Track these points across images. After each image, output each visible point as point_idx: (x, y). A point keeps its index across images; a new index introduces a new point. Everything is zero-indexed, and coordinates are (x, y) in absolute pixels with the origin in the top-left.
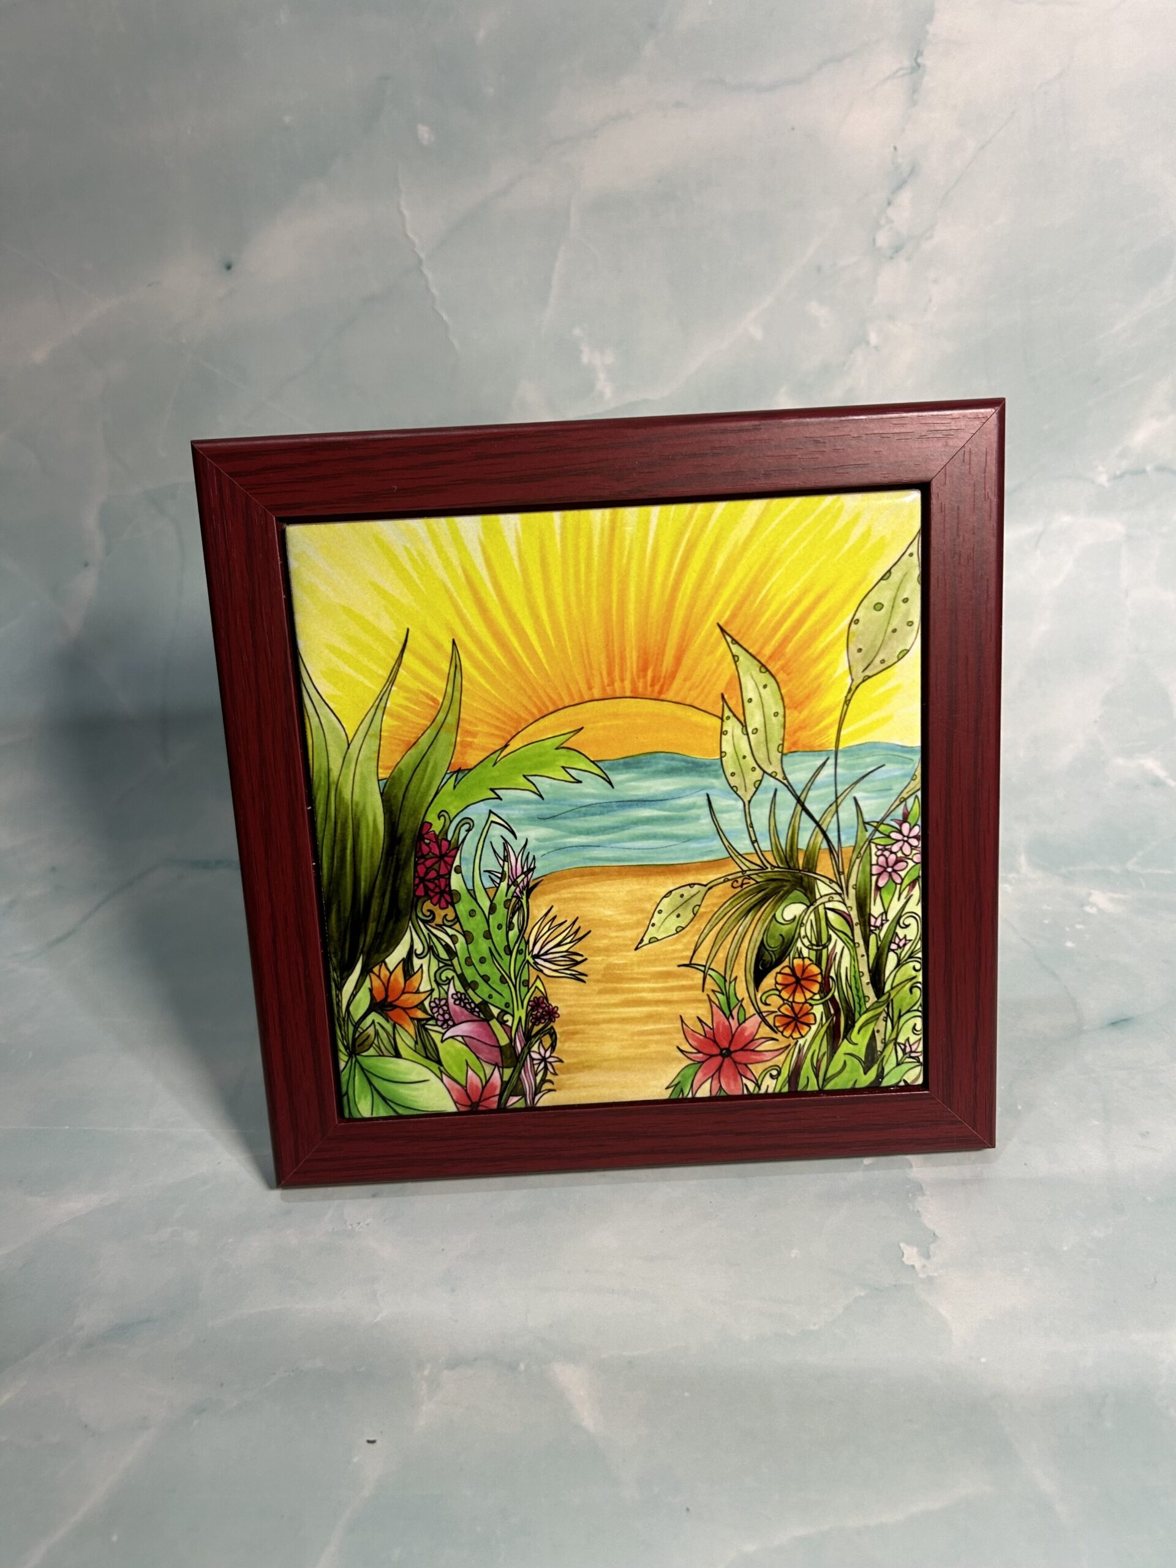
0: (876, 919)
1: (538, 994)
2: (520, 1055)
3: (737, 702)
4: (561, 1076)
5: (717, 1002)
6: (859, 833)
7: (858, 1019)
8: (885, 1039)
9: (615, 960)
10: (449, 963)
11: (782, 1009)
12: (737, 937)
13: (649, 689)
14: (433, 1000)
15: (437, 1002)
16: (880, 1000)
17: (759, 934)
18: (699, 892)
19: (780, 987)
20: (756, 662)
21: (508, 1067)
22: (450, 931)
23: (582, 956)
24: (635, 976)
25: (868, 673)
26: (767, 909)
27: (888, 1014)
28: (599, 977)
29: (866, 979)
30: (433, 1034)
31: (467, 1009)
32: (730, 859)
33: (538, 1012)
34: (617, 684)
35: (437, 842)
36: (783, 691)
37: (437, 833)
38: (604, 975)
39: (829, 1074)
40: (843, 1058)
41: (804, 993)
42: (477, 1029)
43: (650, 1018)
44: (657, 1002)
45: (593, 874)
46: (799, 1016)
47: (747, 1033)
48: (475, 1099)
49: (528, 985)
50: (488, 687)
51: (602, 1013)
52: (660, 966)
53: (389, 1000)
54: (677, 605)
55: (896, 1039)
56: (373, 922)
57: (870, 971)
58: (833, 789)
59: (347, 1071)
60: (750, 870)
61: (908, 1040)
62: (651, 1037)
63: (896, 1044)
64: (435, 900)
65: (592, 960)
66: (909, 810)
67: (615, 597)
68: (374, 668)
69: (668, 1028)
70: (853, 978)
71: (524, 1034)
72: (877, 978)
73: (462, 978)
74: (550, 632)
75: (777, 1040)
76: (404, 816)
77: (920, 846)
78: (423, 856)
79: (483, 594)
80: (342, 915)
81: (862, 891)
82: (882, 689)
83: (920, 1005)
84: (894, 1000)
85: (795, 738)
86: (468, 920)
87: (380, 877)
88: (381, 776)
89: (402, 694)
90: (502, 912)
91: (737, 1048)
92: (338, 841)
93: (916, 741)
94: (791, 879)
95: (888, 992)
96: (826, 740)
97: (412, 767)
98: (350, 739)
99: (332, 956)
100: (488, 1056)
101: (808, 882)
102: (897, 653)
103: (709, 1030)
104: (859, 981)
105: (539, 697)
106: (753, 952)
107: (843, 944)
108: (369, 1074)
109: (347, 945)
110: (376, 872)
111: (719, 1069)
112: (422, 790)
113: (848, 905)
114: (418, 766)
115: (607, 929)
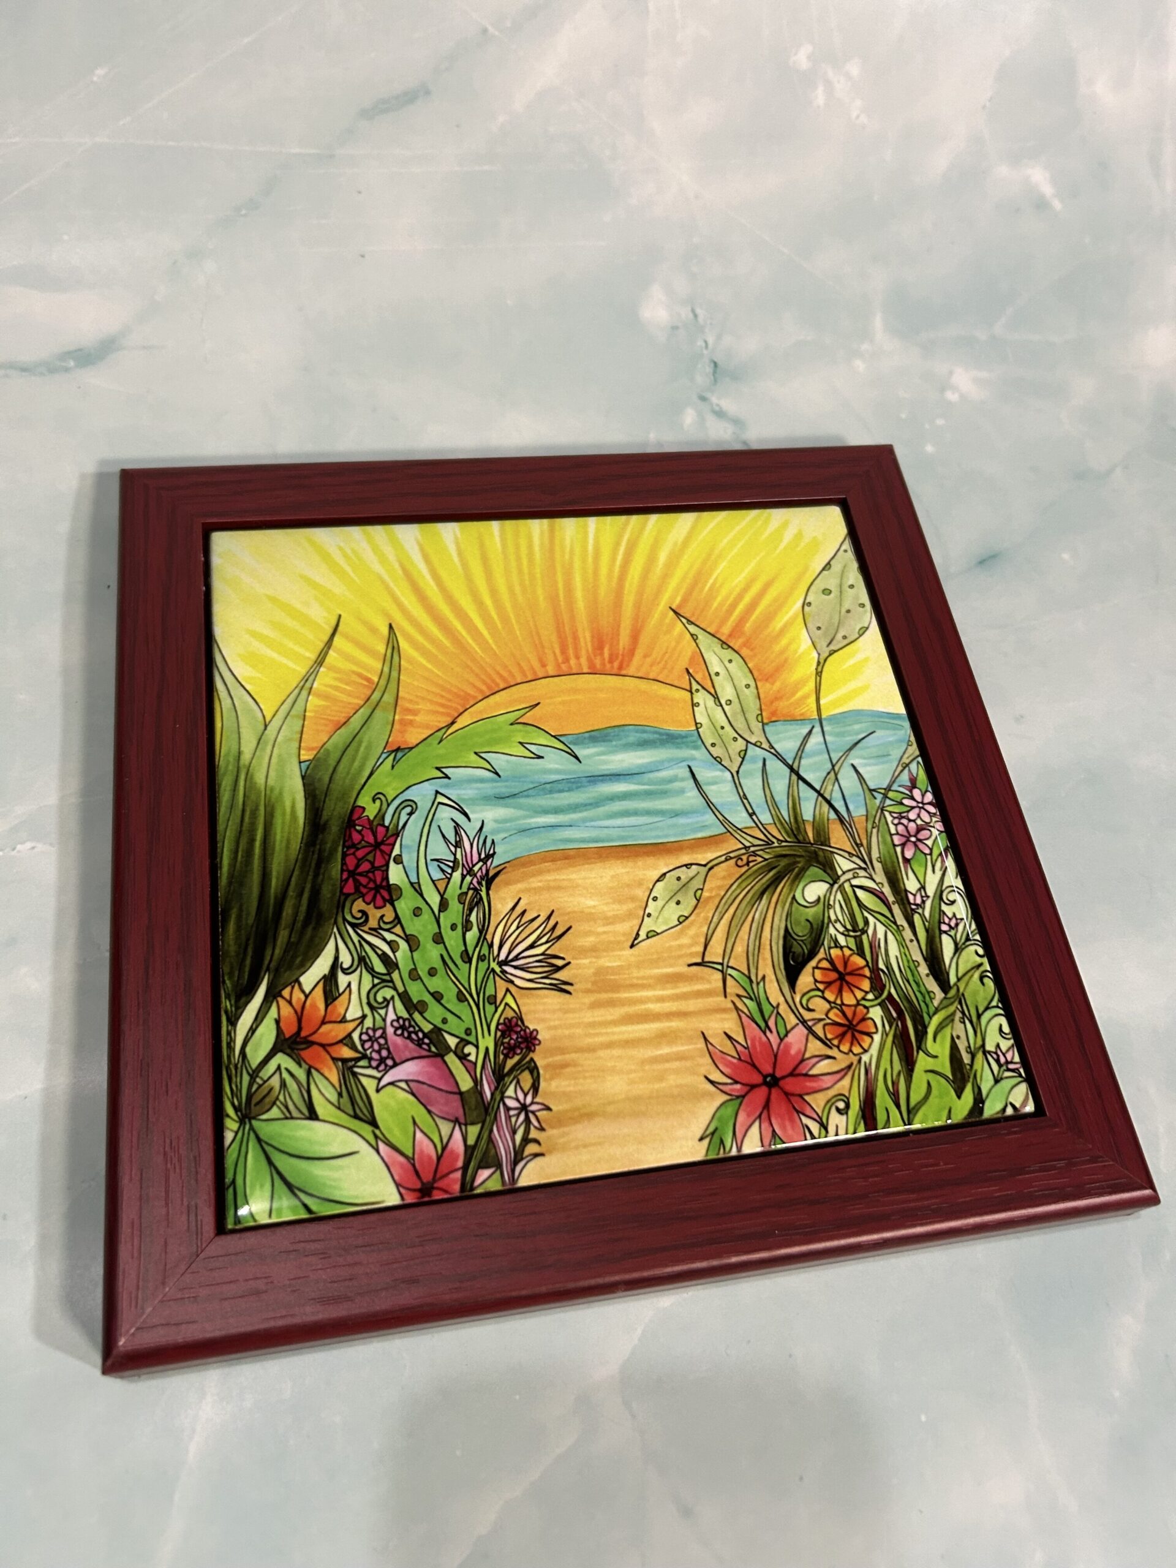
0: (915, 895)
1: (509, 1014)
2: (489, 1104)
3: (704, 675)
4: (551, 1132)
5: (746, 1010)
6: (868, 801)
7: (929, 1023)
8: (969, 1047)
9: (606, 962)
10: (387, 978)
11: (831, 1015)
12: (755, 925)
13: (608, 666)
14: (364, 1030)
15: (371, 1033)
16: (950, 995)
17: (780, 920)
18: (698, 873)
19: (821, 987)
20: (717, 640)
21: (473, 1124)
22: (389, 936)
23: (563, 959)
24: (635, 981)
25: (833, 647)
26: (784, 890)
27: (963, 1013)
28: (589, 986)
29: (924, 969)
30: (364, 1080)
31: (412, 1040)
32: (728, 834)
33: (511, 1039)
34: (573, 662)
35: (371, 829)
36: (749, 665)
37: (371, 818)
38: (594, 983)
39: (913, 1103)
40: (926, 1077)
41: (853, 992)
42: (427, 1069)
43: (662, 1037)
44: (669, 1015)
45: (567, 858)
46: (855, 1023)
47: (793, 1052)
48: (427, 1177)
49: (495, 1003)
50: (429, 666)
51: (597, 1035)
52: (666, 967)
53: (303, 1034)
54: (626, 592)
55: (983, 1046)
56: (284, 929)
57: (925, 959)
58: (827, 756)
59: (235, 1145)
60: (754, 846)
61: (998, 1046)
62: (667, 1065)
63: (985, 1053)
64: (369, 898)
65: (577, 964)
66: (915, 775)
67: (560, 585)
68: (301, 651)
69: (688, 1050)
70: (908, 970)
71: (494, 1072)
72: (937, 967)
73: (405, 997)
74: (495, 617)
75: (834, 1058)
76: (330, 800)
77: (938, 813)
78: (354, 846)
79: (422, 584)
80: (244, 922)
81: (889, 865)
82: (851, 662)
83: (999, 1001)
84: (966, 995)
85: (773, 708)
86: (412, 920)
87: (296, 873)
88: (303, 758)
89: (332, 674)
90: (455, 910)
91: (785, 1073)
92: (245, 832)
93: (902, 710)
94: (803, 854)
95: (955, 984)
96: (806, 709)
97: (341, 747)
98: (267, 721)
99: (226, 978)
100: (446, 1109)
101: (825, 857)
102: (857, 630)
103: (743, 1049)
104: (916, 973)
105: (489, 676)
106: (778, 943)
107: (884, 928)
108: (267, 1148)
109: (248, 962)
110: (292, 867)
111: (767, 1106)
112: (353, 771)
113: (878, 880)
114: (348, 746)
115: (592, 923)
